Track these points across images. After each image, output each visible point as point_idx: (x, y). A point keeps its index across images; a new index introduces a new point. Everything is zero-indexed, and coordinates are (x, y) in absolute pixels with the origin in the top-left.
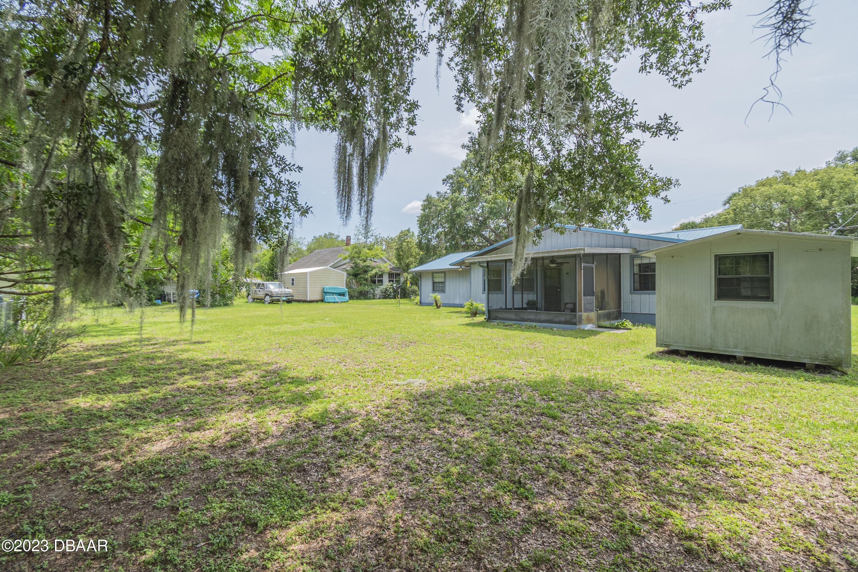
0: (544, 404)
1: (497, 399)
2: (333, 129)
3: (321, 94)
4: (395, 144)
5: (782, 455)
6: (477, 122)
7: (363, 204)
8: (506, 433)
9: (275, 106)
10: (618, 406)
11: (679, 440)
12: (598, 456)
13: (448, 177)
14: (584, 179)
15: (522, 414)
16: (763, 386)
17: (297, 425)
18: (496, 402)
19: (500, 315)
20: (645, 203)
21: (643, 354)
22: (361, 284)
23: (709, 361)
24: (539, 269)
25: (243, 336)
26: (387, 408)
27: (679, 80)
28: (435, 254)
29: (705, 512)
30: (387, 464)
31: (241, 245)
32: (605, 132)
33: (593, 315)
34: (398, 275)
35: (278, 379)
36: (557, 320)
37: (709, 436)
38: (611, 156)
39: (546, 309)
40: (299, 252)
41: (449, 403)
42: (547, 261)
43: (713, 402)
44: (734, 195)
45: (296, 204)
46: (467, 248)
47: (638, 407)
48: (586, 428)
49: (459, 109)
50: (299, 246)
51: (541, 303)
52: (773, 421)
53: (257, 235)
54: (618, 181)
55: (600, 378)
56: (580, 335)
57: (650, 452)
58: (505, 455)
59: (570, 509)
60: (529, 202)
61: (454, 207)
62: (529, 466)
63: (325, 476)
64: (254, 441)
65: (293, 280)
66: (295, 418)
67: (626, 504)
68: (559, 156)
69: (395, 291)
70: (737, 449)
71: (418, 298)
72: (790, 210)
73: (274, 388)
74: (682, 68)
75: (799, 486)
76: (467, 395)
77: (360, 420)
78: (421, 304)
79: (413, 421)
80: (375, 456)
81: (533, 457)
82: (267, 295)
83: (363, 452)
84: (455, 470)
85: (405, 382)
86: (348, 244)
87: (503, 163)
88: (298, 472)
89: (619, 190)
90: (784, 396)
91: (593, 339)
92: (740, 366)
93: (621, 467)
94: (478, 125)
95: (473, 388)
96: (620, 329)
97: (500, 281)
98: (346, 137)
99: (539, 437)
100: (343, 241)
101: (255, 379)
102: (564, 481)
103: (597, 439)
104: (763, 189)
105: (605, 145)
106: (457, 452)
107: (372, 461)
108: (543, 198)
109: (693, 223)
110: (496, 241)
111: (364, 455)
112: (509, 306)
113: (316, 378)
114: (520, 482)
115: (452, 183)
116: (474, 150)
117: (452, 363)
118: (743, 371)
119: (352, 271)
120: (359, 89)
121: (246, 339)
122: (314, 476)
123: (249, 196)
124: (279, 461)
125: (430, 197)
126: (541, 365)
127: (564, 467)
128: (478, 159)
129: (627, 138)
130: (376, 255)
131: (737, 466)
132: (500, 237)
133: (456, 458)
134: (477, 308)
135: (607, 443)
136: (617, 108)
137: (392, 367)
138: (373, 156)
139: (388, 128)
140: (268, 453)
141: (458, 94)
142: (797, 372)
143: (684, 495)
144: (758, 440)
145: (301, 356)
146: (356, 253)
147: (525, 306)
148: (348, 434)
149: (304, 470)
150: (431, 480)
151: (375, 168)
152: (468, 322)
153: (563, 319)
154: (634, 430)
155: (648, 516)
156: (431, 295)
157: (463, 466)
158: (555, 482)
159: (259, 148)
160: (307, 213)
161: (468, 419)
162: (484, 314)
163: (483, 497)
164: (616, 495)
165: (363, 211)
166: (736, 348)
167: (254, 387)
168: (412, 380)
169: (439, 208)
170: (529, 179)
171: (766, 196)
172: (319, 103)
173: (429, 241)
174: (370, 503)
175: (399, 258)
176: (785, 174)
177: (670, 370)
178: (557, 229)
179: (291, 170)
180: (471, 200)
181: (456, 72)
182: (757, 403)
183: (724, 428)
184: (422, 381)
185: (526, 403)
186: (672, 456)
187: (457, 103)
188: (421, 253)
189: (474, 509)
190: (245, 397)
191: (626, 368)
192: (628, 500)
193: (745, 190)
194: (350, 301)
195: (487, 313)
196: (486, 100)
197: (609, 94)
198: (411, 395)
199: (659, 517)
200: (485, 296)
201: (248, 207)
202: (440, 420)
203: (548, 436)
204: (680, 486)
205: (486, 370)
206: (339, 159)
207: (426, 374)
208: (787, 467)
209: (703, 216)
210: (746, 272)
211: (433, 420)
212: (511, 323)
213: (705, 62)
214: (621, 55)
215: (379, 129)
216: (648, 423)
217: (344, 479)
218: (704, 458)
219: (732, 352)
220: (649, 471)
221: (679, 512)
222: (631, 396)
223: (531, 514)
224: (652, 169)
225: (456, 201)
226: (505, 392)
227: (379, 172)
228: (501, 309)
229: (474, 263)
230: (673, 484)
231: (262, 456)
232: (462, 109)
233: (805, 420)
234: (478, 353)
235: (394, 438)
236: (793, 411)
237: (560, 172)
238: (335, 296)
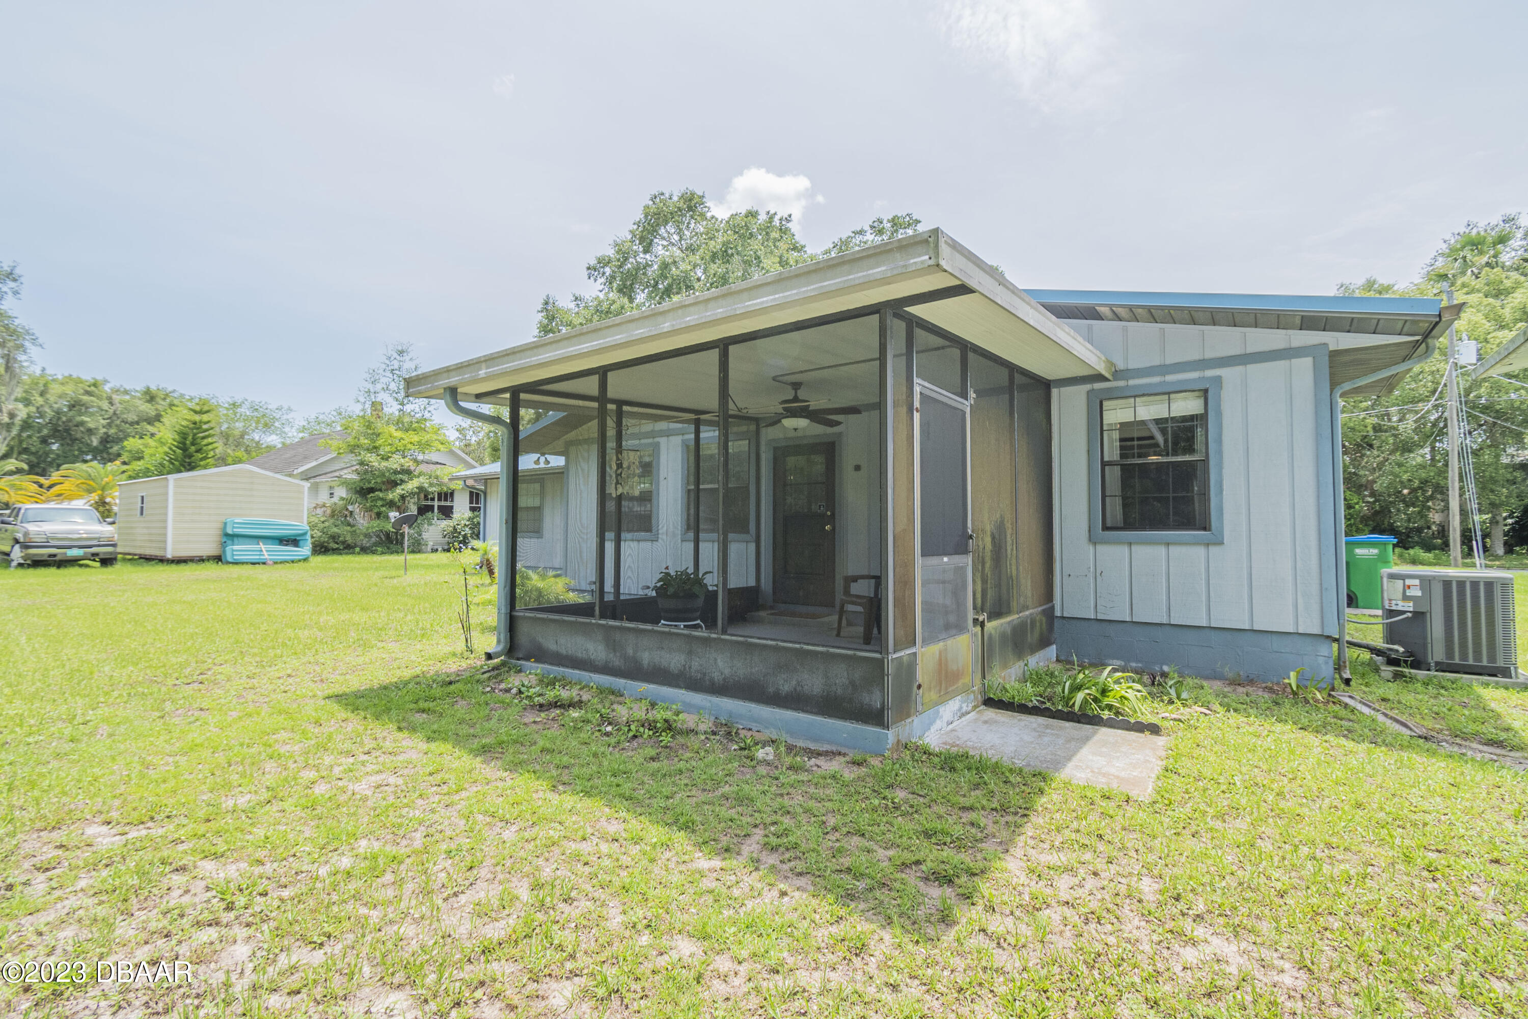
13: (600, 261)
22: (378, 516)
33: (964, 647)
51: (766, 576)
65: (142, 500)
82: (16, 541)
115: (611, 277)
119: (357, 484)
125: (555, 305)
194: (316, 560)
238: (262, 546)
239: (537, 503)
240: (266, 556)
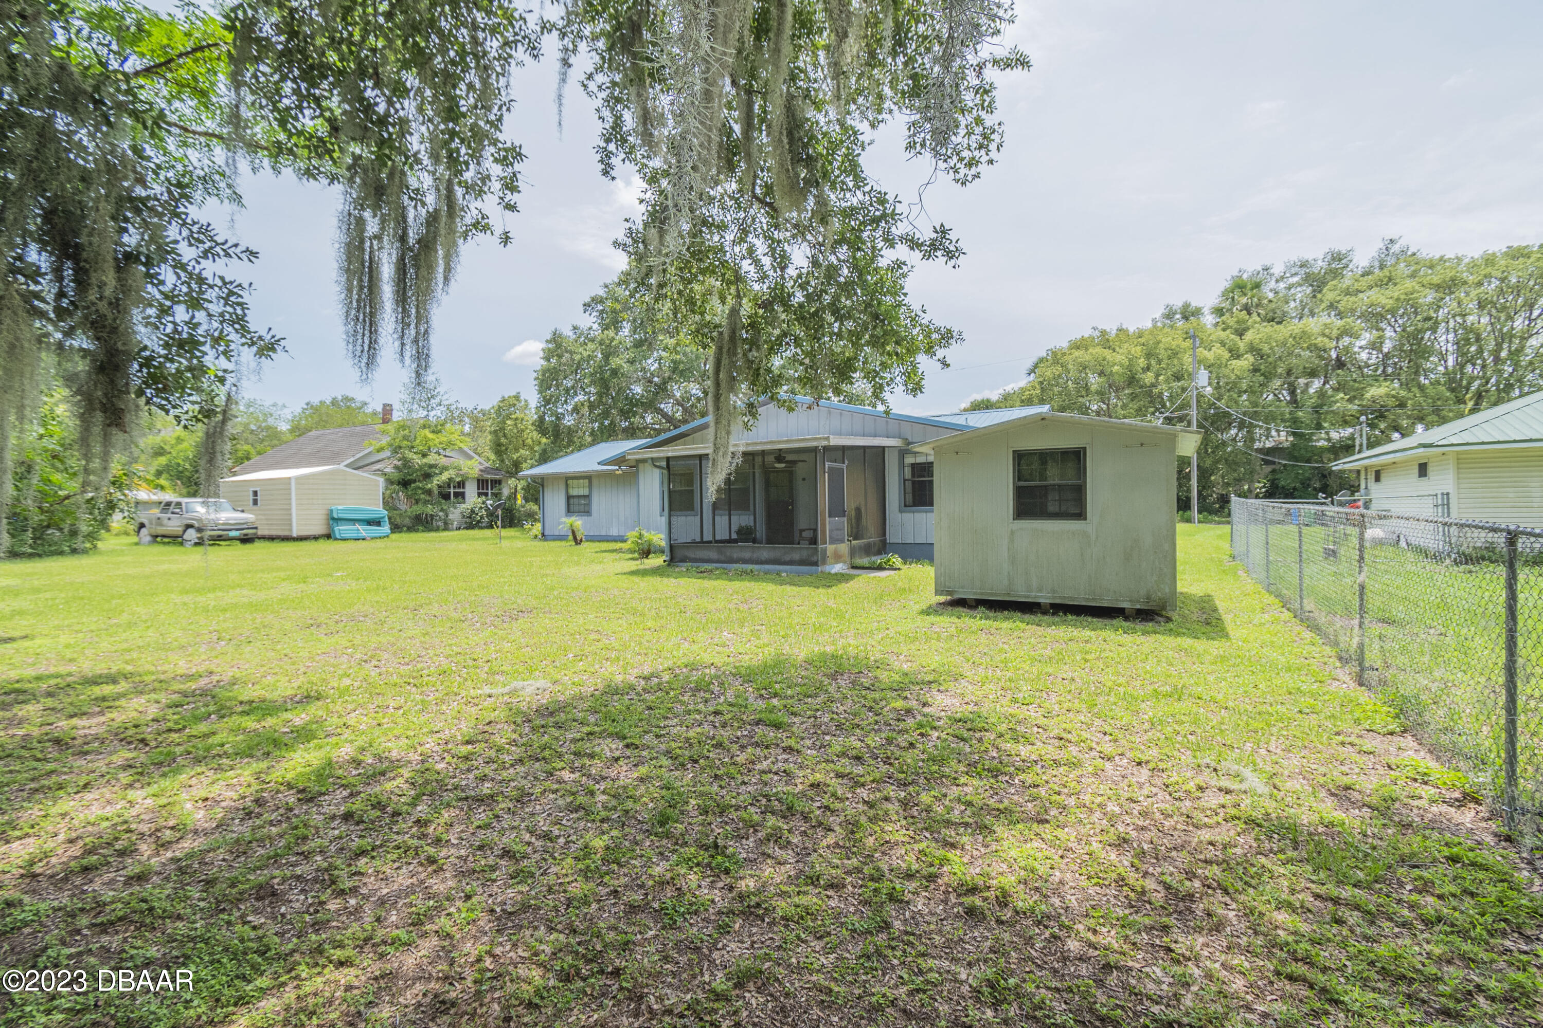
0: (761, 704)
1: (682, 703)
2: (333, 179)
3: (301, 102)
4: (476, 225)
5: (1094, 745)
6: (641, 201)
7: (408, 341)
8: (696, 762)
9: (188, 112)
10: (877, 695)
11: (963, 739)
12: (845, 781)
13: (593, 299)
14: (823, 319)
15: (724, 725)
16: (1073, 646)
17: (259, 802)
18: (680, 708)
19: (691, 554)
20: (914, 367)
21: (917, 608)
22: (417, 502)
23: (1006, 613)
24: (758, 471)
25: (124, 618)
26: (468, 742)
27: (963, 171)
28: (571, 442)
29: (994, 847)
30: (463, 852)
31: (99, 416)
32: (855, 244)
33: (844, 548)
34: (498, 482)
35: (212, 708)
36: (787, 558)
37: (1003, 728)
38: (864, 284)
39: (770, 541)
40: (271, 437)
41: (592, 719)
42: (770, 459)
43: (1009, 674)
44: (1041, 360)
45: (244, 330)
46: (631, 433)
47: (907, 694)
48: (827, 738)
49: (605, 173)
50: (271, 421)
51: (761, 531)
52: (1083, 696)
53: (140, 393)
54: (875, 328)
55: (852, 651)
56: (824, 582)
57: (921, 764)
58: (693, 802)
59: (798, 878)
60: (735, 354)
61: (606, 357)
62: (734, 815)
63: (323, 898)
64: (145, 848)
65: (255, 493)
66: (255, 787)
67: (884, 853)
68: (783, 277)
69: (491, 514)
70: (1039, 743)
71: (539, 526)
72: (1110, 386)
73: (203, 727)
74: (966, 154)
75: (1113, 787)
76: (627, 702)
77: (406, 773)
78: (544, 537)
79: (521, 761)
80: (438, 841)
81: (741, 798)
82: (189, 526)
83: (412, 837)
84: (599, 843)
85: (507, 689)
86: (385, 421)
87: (690, 282)
88: (258, 899)
89: (875, 342)
90: (1098, 658)
91: (844, 587)
92: (1046, 618)
93: (878, 795)
94: (643, 208)
95: (639, 689)
96: (884, 569)
97: (692, 491)
98: (365, 199)
99: (753, 763)
100: (375, 414)
101: (153, 711)
102: (789, 831)
103: (843, 754)
104: (1077, 353)
105: (855, 266)
106: (605, 808)
107: (431, 851)
108: (758, 349)
109: (988, 401)
110: (685, 422)
111: (415, 842)
112: (708, 537)
113: (307, 699)
114: (716, 846)
115: (602, 312)
116: (636, 253)
117: (600, 645)
118: (1049, 626)
119: (396, 476)
120: (390, 103)
121: (130, 625)
122: (298, 900)
123: (115, 304)
124: (210, 883)
125: (560, 336)
126: (759, 638)
127: (790, 808)
128: (644, 270)
129: (887, 257)
130: (450, 443)
131: (1038, 768)
132: (692, 414)
133: (602, 821)
134: (650, 543)
135: (858, 758)
136: (871, 205)
137: (480, 663)
138: (427, 244)
139: (459, 191)
140: (182, 871)
141: (603, 144)
142: (1114, 622)
143: (966, 825)
144: (1064, 726)
145: (271, 654)
146: (405, 438)
147: (734, 536)
148: (379, 805)
149: (274, 894)
150: (554, 869)
151: (431, 268)
152: (634, 568)
153: (796, 556)
154: (900, 732)
155: (915, 867)
156: (564, 519)
157: (615, 833)
158: (775, 837)
159: (144, 200)
160: (273, 349)
161: (627, 746)
162: (663, 552)
163: (651, 883)
164: (870, 841)
165: (407, 354)
166: (1040, 591)
167: (148, 732)
168: (520, 684)
169: (577, 357)
170: (734, 312)
171: (1081, 364)
172: (296, 119)
173: (558, 418)
174: (425, 935)
175: (499, 449)
176: (1103, 333)
177: (953, 630)
178: (781, 403)
179: (228, 255)
180: (638, 344)
181: (599, 103)
182: (1065, 671)
183: (1022, 713)
184: (541, 683)
185: (731, 705)
186: (954, 766)
187: (602, 161)
188: (544, 440)
189: (633, 909)
190: (124, 755)
191: (891, 633)
192: (887, 846)
193: (1055, 354)
194: (394, 536)
195: (667, 550)
196: (657, 163)
197: (860, 181)
198: (519, 712)
199: (932, 865)
200: (663, 520)
201: (114, 330)
202: (575, 754)
203: (766, 758)
204: (962, 812)
205: (664, 654)
206: (348, 245)
207: (550, 669)
208: (1099, 762)
209: (1001, 391)
210: (1054, 476)
211: (560, 756)
212: (709, 566)
213: (998, 149)
214: (880, 118)
215: (438, 190)
216: (919, 717)
217: (366, 898)
218: (995, 762)
219: (1036, 597)
220: (918, 794)
221: (958, 852)
222: (897, 677)
223: (733, 899)
224: (924, 312)
225: (609, 346)
226: (697, 689)
227: (440, 277)
228: (694, 542)
229: (644, 461)
230: (952, 809)
231: (167, 879)
232: (613, 173)
233: (1122, 690)
234: (649, 624)
235: (480, 800)
236: (1108, 679)
237: (784, 305)
238: (358, 526)
239: (585, 492)
240: (364, 534)
